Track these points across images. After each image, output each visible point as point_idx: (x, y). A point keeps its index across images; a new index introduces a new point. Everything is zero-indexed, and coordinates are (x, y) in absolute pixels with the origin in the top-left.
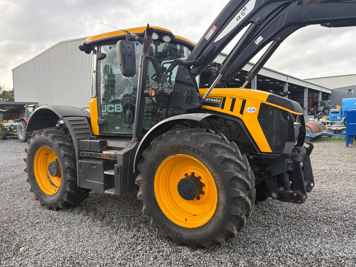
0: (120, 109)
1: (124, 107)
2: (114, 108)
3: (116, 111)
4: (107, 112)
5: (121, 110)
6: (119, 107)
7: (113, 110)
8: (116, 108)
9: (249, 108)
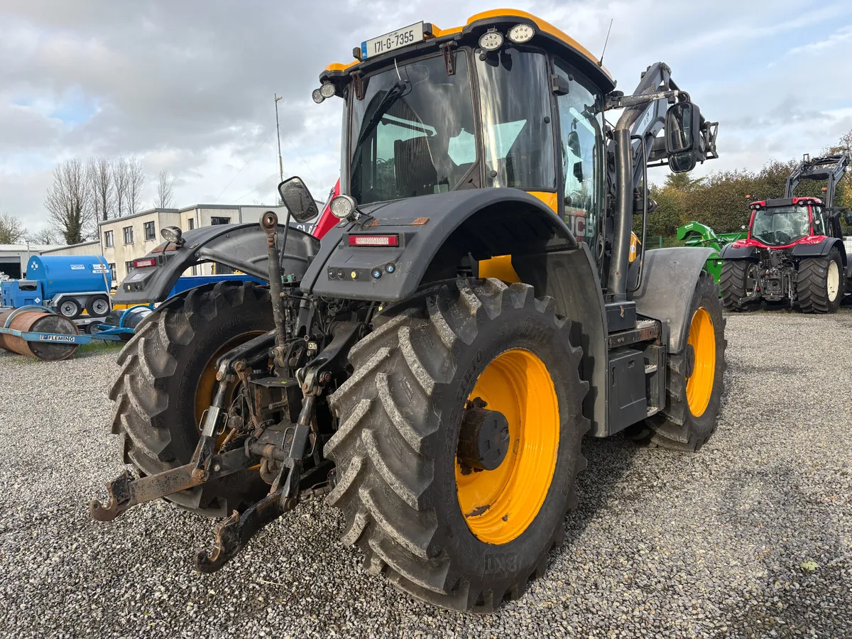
0: (591, 231)
2: (585, 227)
3: (588, 234)
5: (593, 235)
6: (591, 225)
7: (584, 231)
8: (588, 227)
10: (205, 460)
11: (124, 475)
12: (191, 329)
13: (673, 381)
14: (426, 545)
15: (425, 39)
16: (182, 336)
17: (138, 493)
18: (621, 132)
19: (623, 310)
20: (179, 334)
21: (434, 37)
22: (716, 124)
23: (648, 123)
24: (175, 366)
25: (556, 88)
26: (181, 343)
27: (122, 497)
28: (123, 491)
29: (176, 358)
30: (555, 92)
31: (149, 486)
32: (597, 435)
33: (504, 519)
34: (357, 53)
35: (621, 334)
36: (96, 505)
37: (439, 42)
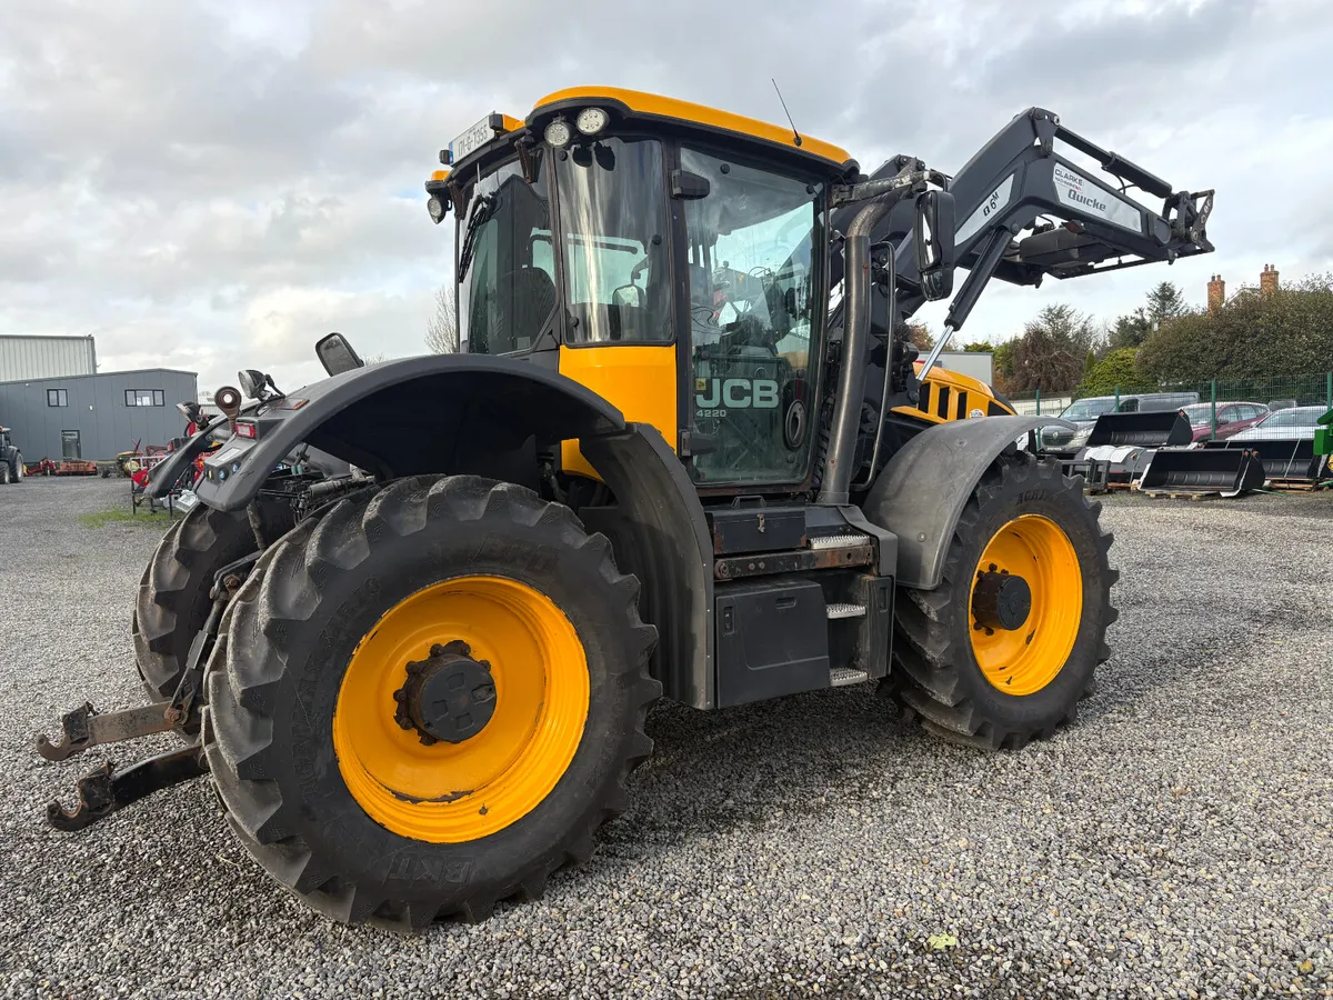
0: (770, 399)
1: (785, 393)
2: (750, 393)
3: (758, 404)
4: (722, 406)
5: (775, 403)
6: (769, 389)
7: (747, 400)
8: (757, 393)
9: (973, 411)
10: (183, 697)
11: (83, 708)
12: (212, 531)
13: (932, 633)
14: (258, 826)
15: (497, 136)
16: (200, 540)
17: (98, 733)
18: (853, 240)
19: (762, 522)
20: (197, 537)
21: (507, 132)
22: (1210, 194)
23: (993, 213)
24: (186, 577)
25: (677, 191)
26: (197, 549)
27: (78, 734)
28: (81, 727)
29: (187, 568)
30: (678, 196)
31: (111, 724)
32: (696, 707)
33: (483, 811)
34: (446, 157)
35: (759, 556)
36: (43, 740)
37: (513, 139)
